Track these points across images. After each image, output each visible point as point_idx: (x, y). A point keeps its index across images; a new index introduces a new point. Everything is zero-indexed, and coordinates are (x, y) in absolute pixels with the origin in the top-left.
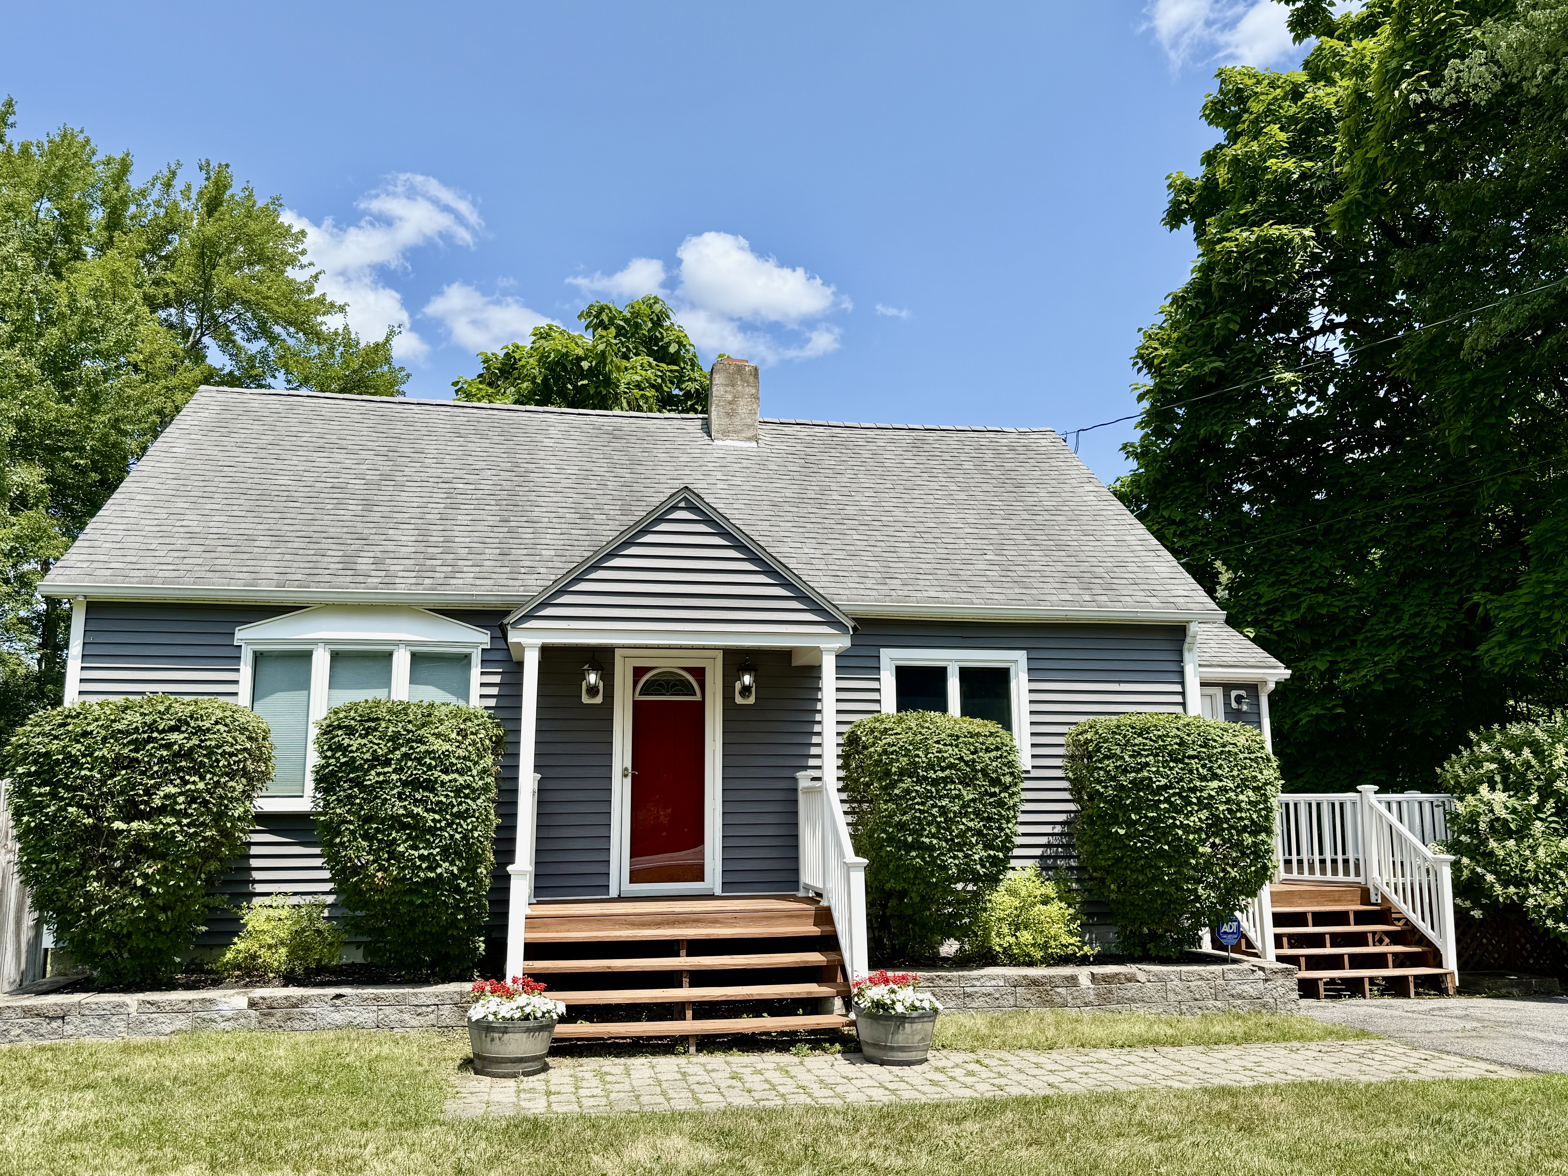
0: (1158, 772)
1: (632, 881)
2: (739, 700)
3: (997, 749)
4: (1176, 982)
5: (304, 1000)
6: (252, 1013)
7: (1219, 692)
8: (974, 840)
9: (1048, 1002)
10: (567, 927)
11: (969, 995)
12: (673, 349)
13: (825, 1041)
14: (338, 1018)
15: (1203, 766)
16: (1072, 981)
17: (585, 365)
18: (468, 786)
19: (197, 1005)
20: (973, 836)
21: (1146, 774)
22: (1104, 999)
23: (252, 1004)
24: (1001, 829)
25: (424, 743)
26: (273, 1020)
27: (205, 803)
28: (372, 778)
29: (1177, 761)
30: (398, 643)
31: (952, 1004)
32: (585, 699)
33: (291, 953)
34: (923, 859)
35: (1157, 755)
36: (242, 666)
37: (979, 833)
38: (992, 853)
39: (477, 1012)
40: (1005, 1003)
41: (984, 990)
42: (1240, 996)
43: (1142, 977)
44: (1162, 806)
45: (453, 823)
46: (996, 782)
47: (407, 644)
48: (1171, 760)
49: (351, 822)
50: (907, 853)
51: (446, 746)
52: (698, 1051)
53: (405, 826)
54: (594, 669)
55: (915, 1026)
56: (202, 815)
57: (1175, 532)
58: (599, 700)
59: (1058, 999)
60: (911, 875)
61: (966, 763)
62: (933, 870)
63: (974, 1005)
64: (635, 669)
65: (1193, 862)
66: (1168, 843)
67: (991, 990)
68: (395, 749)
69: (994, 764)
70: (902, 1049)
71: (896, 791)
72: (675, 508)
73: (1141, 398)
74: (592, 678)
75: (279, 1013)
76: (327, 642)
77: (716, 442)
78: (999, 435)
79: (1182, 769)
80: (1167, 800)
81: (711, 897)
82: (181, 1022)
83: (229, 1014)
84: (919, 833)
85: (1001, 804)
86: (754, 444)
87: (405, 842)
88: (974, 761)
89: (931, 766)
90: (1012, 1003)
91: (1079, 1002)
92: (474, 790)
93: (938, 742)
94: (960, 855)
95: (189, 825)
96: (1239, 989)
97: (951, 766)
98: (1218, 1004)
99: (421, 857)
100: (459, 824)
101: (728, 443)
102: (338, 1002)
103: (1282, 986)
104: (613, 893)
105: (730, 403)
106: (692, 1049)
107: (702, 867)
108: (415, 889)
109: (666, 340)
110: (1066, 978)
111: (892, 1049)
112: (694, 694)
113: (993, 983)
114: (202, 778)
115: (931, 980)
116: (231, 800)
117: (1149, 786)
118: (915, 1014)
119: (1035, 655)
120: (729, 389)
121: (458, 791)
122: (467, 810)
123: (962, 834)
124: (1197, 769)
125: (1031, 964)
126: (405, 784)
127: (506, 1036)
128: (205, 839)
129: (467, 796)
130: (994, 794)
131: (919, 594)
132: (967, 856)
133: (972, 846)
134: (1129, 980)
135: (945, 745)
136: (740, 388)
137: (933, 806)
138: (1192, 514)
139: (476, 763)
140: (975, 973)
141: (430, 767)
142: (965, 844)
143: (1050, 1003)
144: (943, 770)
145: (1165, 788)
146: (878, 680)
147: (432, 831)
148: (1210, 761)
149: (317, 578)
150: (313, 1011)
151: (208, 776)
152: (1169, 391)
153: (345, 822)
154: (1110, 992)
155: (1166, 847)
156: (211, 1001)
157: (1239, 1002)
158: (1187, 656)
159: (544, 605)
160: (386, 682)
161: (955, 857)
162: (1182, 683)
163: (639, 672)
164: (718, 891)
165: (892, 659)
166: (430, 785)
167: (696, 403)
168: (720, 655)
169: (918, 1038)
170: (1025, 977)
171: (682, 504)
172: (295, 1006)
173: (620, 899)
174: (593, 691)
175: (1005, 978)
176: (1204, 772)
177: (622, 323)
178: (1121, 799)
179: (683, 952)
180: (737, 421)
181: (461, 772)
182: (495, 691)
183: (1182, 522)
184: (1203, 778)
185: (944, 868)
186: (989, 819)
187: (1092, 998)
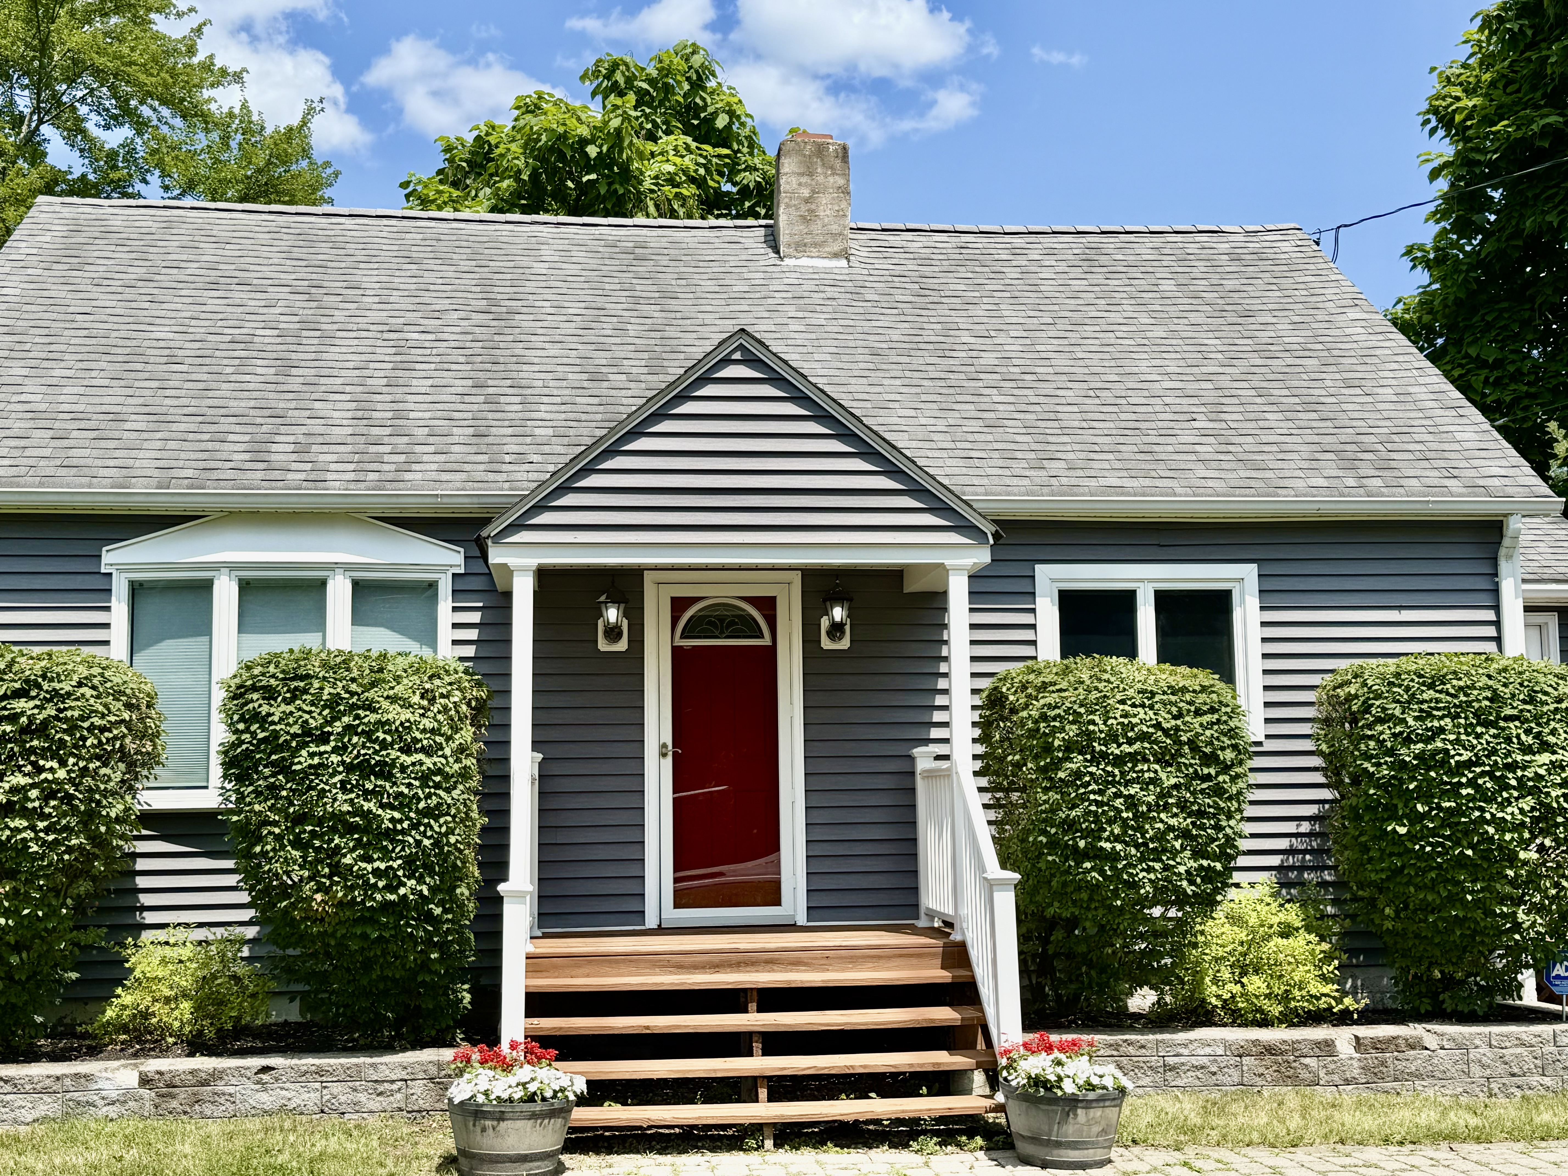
0: (1458, 741)
1: (677, 905)
2: (826, 643)
3: (1213, 710)
4: (1484, 1049)
5: (216, 1076)
6: (145, 1092)
7: (1552, 622)
8: (1177, 845)
9: (1290, 1078)
10: (586, 970)
11: (1172, 1068)
12: (721, 122)
13: (961, 1132)
14: (266, 1099)
15: (1528, 732)
16: (1327, 1047)
17: (592, 151)
18: (439, 772)
19: (68, 1082)
20: (1176, 838)
21: (1439, 744)
22: (1374, 1075)
23: (145, 1081)
24: (1218, 828)
25: (374, 711)
26: (174, 1104)
27: (69, 797)
28: (303, 760)
29: (1487, 724)
30: (333, 567)
31: (1146, 1081)
32: (603, 645)
33: (198, 1008)
34: (1102, 872)
35: (1458, 716)
36: (114, 603)
37: (1185, 834)
38: (1205, 863)
39: (460, 1091)
40: (1226, 1079)
41: (1194, 1061)
43: (1431, 1041)
44: (1464, 792)
45: (419, 823)
46: (1210, 759)
47: (347, 567)
48: (1479, 724)
49: (275, 824)
50: (1078, 864)
51: (406, 715)
52: (778, 1145)
53: (352, 829)
54: (615, 600)
55: (1092, 1112)
56: (65, 815)
57: (1487, 379)
58: (622, 646)
59: (1304, 1075)
60: (1084, 896)
61: (1166, 732)
62: (1116, 889)
63: (1179, 1082)
64: (674, 600)
65: (1510, 873)
66: (1471, 846)
67: (1205, 1061)
68: (335, 719)
69: (1208, 733)
70: (1074, 1145)
71: (1061, 775)
72: (727, 361)
73: (1435, 174)
74: (612, 614)
75: (182, 1094)
76: (232, 567)
77: (787, 261)
78: (1215, 238)
79: (1494, 736)
80: (1472, 783)
81: (792, 928)
82: (47, 1106)
83: (114, 1095)
84: (1095, 835)
85: (1219, 791)
86: (843, 263)
87: (352, 850)
88: (1177, 729)
89: (1112, 737)
90: (1236, 1080)
91: (1336, 1078)
92: (447, 777)
93: (1122, 702)
94: (1157, 866)
95: (47, 830)
97: (1143, 737)
98: (1547, 1081)
99: (376, 872)
100: (428, 825)
101: (804, 261)
102: (265, 1077)
104: (651, 922)
105: (807, 201)
106: (769, 1143)
107: (777, 885)
108: (369, 917)
109: (710, 109)
110: (1318, 1044)
111: (1059, 1145)
112: (761, 636)
113: (1208, 1050)
114: (63, 763)
115: (1116, 1046)
116: (105, 794)
117: (1444, 763)
118: (1091, 1096)
119: (1270, 569)
120: (804, 180)
121: (424, 778)
122: (439, 805)
123: (1160, 836)
124: (1518, 737)
125: (1265, 1023)
126: (350, 768)
127: (503, 1125)
128: (70, 850)
129: (437, 786)
130: (1208, 778)
131: (1093, 483)
132: (1166, 868)
133: (1175, 853)
134: (1412, 1047)
135: (1134, 705)
136: (820, 179)
137: (1117, 795)
138: (1513, 352)
139: (449, 739)
140: (1181, 1036)
141: (384, 745)
142: (1165, 850)
143: (1294, 1080)
144: (1130, 742)
145: (1469, 764)
146: (1033, 611)
147: (389, 835)
148: (1539, 724)
149: (215, 475)
150: (231, 1089)
151: (71, 761)
152: (1479, 163)
153: (267, 823)
154: (1383, 1063)
155: (1469, 852)
156: (87, 1077)
158: (1504, 567)
159: (540, 508)
160: (319, 623)
161: (1149, 870)
162: (1497, 608)
163: (679, 605)
164: (802, 919)
165: (1053, 580)
166: (385, 771)
167: (757, 204)
168: (797, 577)
169: (1096, 1129)
170: (1256, 1043)
171: (737, 356)
172: (205, 1083)
173: (661, 930)
174: (613, 633)
175: (1227, 1045)
176: (1530, 740)
177: (645, 86)
178: (1401, 781)
179: (753, 1006)
180: (817, 228)
181: (427, 751)
182: (473, 634)
183: (1498, 364)
184: (1527, 750)
185: (1134, 885)
186: (1201, 814)
187: (1356, 1072)
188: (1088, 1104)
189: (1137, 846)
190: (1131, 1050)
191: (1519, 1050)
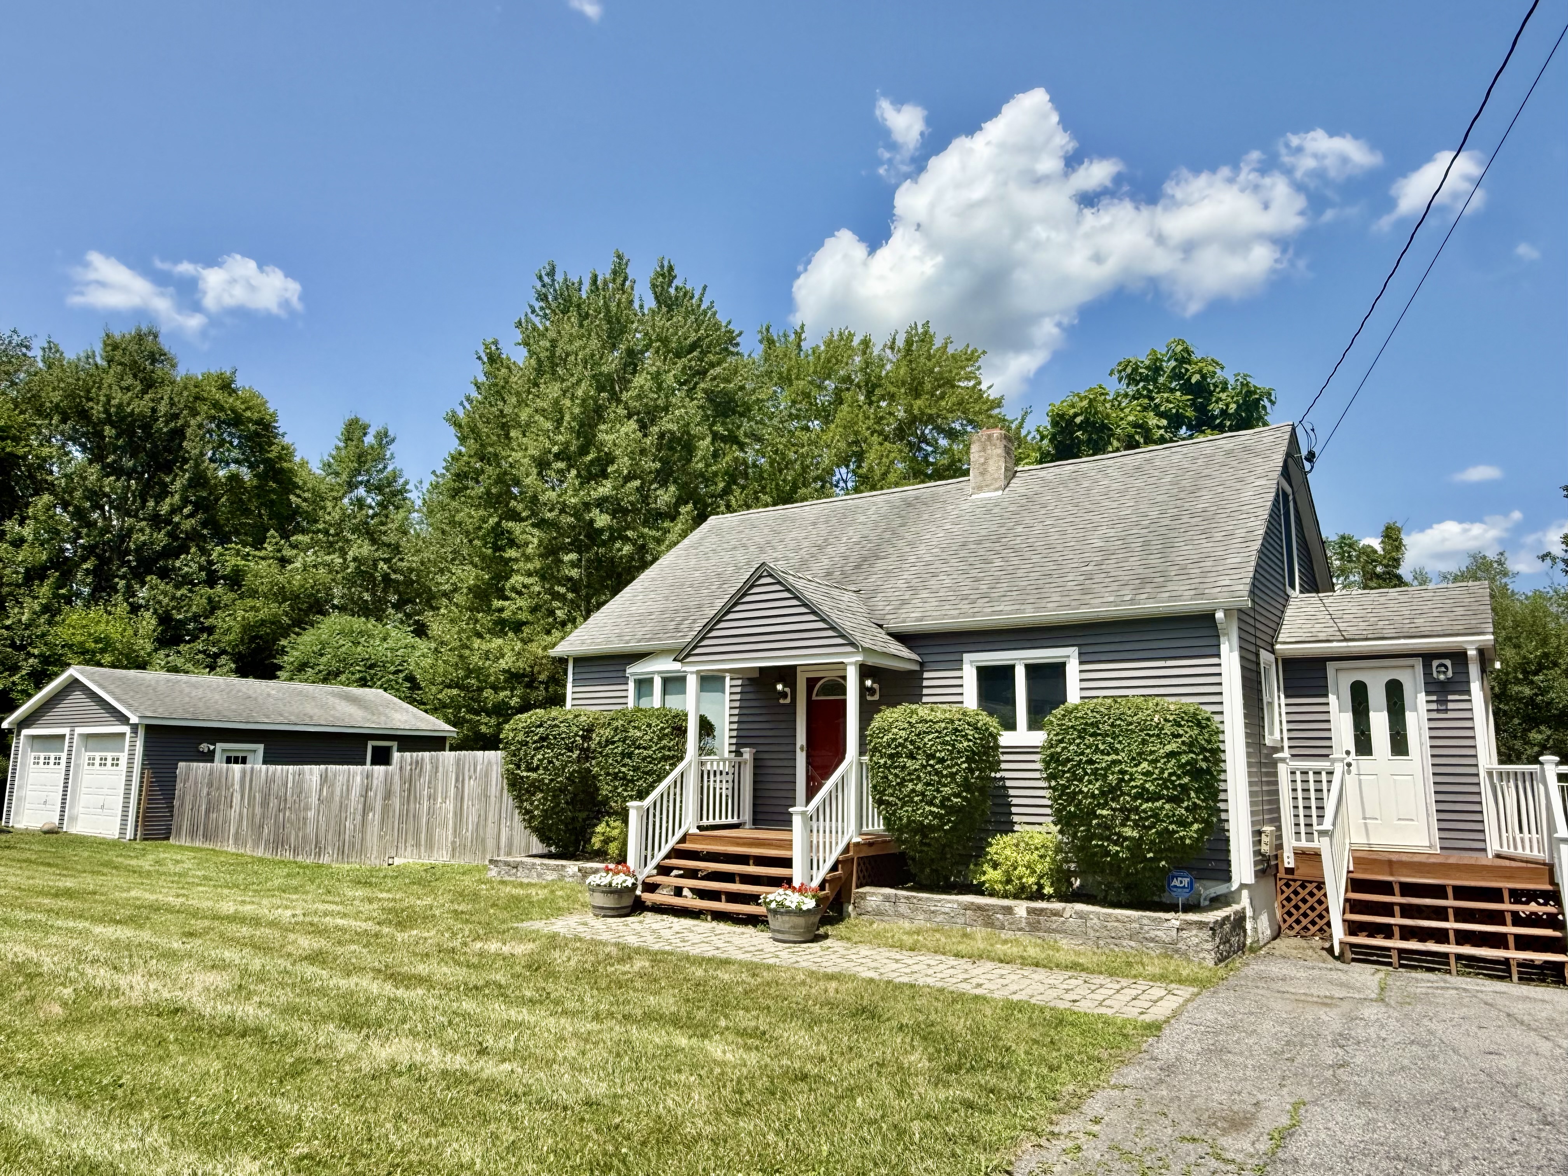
2: (868, 696)
4: (1096, 921)
6: (579, 874)
7: (1418, 663)
9: (989, 923)
11: (933, 912)
16: (1009, 910)
22: (1034, 927)
31: (922, 917)
36: (629, 688)
38: (932, 809)
40: (959, 921)
41: (943, 910)
42: (1152, 940)
43: (1065, 913)
52: (713, 919)
54: (779, 682)
58: (788, 701)
59: (997, 923)
64: (809, 679)
65: (1095, 822)
67: (947, 910)
74: (780, 687)
76: (659, 672)
83: (572, 874)
91: (1013, 927)
93: (895, 728)
94: (910, 809)
96: (1152, 934)
97: (901, 745)
98: (1133, 944)
100: (646, 778)
101: (982, 495)
103: (1196, 936)
105: (983, 464)
106: (709, 918)
110: (1005, 908)
113: (950, 905)
115: (907, 898)
119: (1085, 649)
122: (649, 770)
123: (909, 794)
124: (1095, 745)
130: (932, 765)
132: (914, 810)
133: (917, 803)
134: (1055, 915)
135: (900, 729)
136: (989, 452)
143: (992, 925)
154: (1039, 922)
155: (1074, 809)
157: (1152, 945)
159: (697, 646)
163: (811, 682)
170: (972, 903)
171: (764, 574)
174: (784, 695)
175: (960, 903)
179: (752, 863)
180: (988, 477)
186: (928, 784)
187: (1023, 925)
188: (782, 914)
189: (900, 799)
190: (915, 901)
191: (1116, 924)
